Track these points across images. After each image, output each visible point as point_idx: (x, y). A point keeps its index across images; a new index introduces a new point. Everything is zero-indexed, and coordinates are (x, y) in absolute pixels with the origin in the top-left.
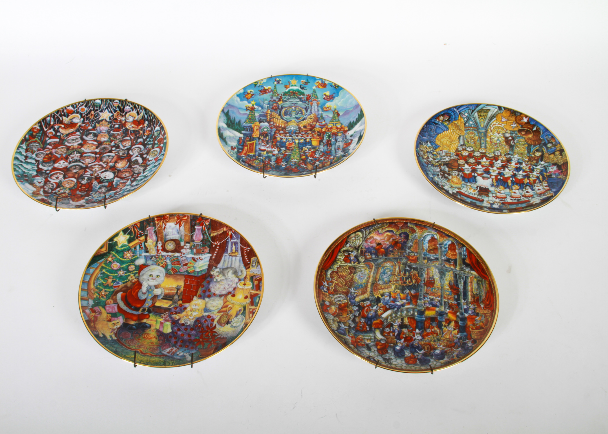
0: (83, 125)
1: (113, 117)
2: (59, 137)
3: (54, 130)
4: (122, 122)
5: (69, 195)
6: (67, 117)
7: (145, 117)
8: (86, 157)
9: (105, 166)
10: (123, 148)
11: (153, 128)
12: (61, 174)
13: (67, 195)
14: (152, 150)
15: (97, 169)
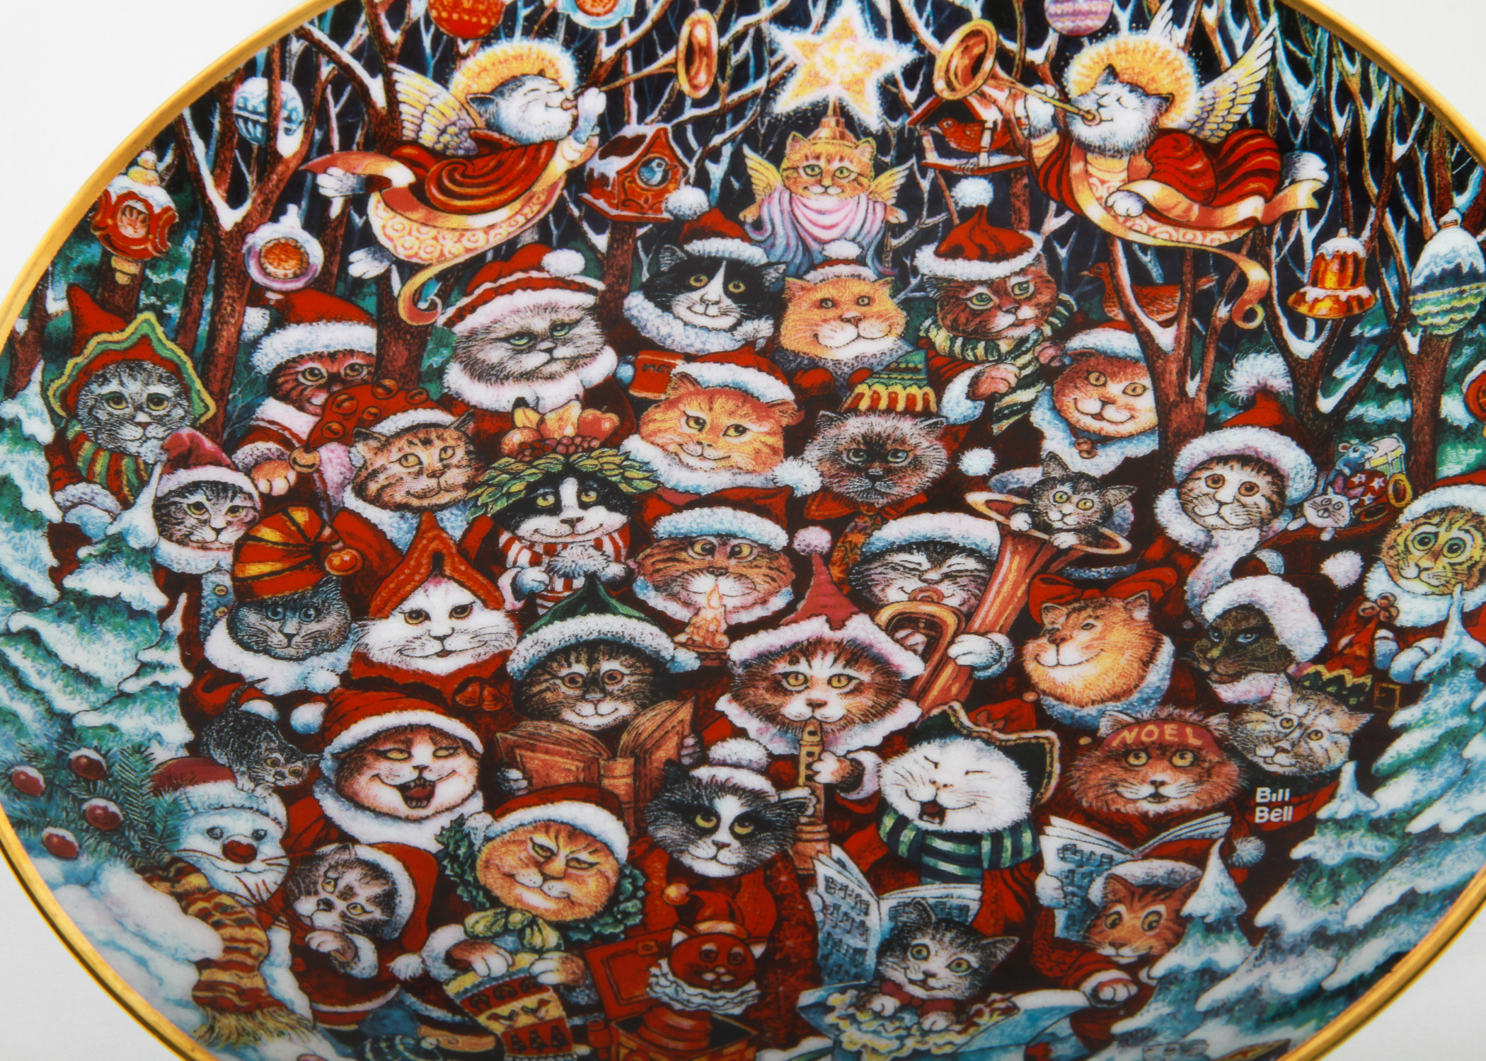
0: (612, 166)
1: (928, 90)
2: (370, 304)
3: (316, 220)
4: (1026, 150)
5: (572, 1009)
6: (442, 77)
7: (1285, 101)
8: (693, 555)
9: (911, 666)
10: (1077, 463)
11: (1399, 238)
12: (447, 745)
13: (554, 1011)
14: (1419, 506)
15: (836, 707)
